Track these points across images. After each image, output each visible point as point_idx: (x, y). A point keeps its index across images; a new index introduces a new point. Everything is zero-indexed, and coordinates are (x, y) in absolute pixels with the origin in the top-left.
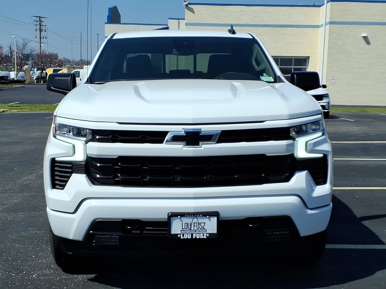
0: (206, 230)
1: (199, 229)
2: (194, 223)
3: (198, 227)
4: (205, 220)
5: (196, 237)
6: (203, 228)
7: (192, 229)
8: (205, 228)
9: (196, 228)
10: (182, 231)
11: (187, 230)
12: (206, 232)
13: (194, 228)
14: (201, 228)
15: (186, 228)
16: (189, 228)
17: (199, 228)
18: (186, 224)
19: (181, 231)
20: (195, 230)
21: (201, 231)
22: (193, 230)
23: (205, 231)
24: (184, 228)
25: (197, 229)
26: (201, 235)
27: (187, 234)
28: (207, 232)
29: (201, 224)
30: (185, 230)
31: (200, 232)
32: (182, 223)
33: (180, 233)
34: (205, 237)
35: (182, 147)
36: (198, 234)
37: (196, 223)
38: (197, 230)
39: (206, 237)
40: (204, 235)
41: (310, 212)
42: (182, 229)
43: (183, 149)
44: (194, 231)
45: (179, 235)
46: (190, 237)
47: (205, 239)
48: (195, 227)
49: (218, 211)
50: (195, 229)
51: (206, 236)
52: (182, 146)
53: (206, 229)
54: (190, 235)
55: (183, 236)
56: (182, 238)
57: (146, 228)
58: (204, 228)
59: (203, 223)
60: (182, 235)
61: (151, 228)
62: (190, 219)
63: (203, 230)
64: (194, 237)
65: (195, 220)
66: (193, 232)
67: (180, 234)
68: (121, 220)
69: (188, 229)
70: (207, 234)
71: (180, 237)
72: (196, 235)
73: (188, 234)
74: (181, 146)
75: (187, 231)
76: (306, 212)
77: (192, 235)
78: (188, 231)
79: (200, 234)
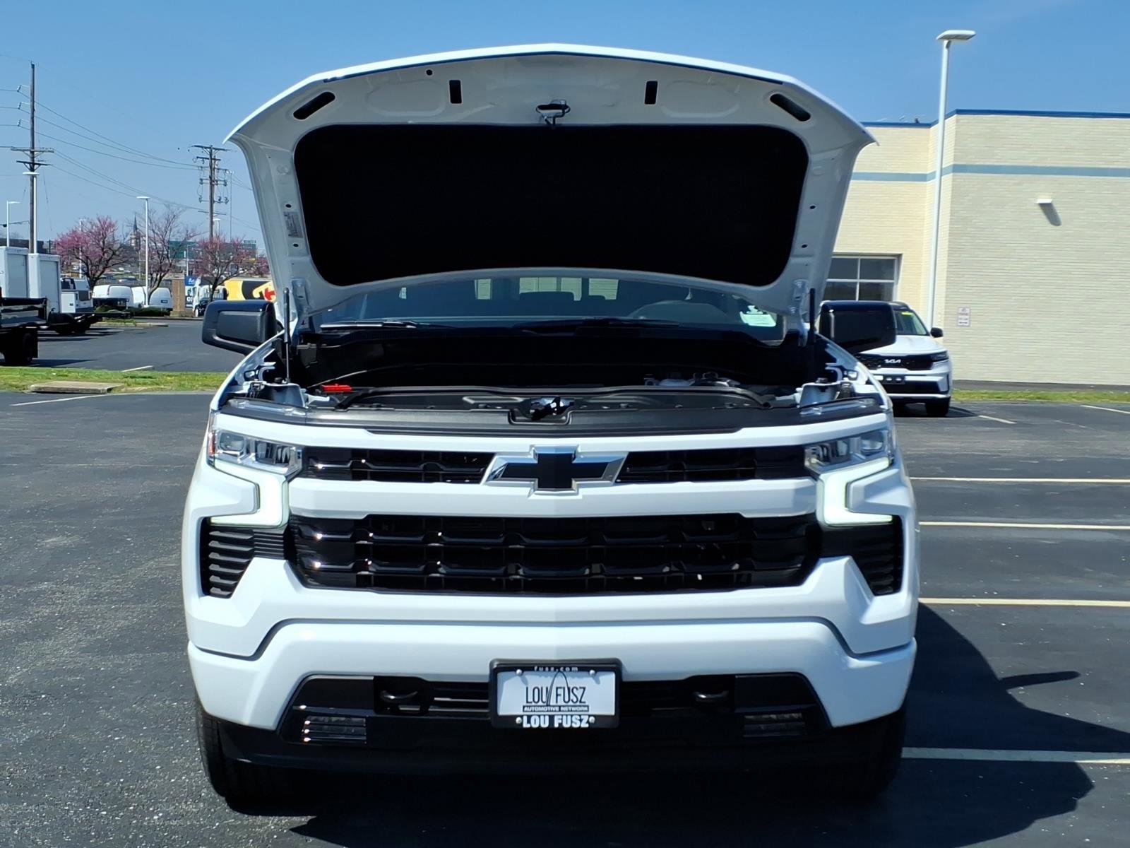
0: (588, 706)
1: (571, 703)
2: (557, 688)
3: (567, 700)
4: (586, 681)
6: (580, 702)
7: (553, 702)
8: (584, 702)
9: (561, 702)
10: (526, 709)
11: (538, 706)
12: (588, 711)
13: (557, 702)
14: (575, 700)
15: (536, 700)
16: (544, 700)
17: (568, 702)
18: (536, 690)
19: (524, 707)
20: (560, 707)
21: (573, 709)
22: (554, 706)
23: (586, 709)
24: (530, 699)
25: (564, 704)
26: (573, 720)
27: (539, 716)
28: (590, 713)
29: (575, 690)
30: (534, 706)
31: (571, 711)
32: (527, 689)
33: (521, 713)
34: (585, 725)
35: (527, 494)
36: (567, 715)
37: (560, 688)
38: (564, 706)
39: (587, 726)
40: (581, 720)
41: (855, 663)
42: (525, 704)
43: (530, 498)
44: (557, 709)
45: (518, 720)
46: (545, 725)
47: (584, 729)
48: (560, 698)
49: (617, 657)
50: (559, 704)
51: (588, 722)
52: (528, 489)
53: (587, 704)
54: (547, 718)
55: (529, 722)
56: (526, 725)
57: (436, 699)
58: (583, 700)
59: (581, 688)
60: (525, 718)
61: (448, 699)
62: (546, 676)
63: (580, 706)
64: (556, 725)
65: (560, 681)
66: (555, 711)
67: (522, 717)
68: (372, 678)
69: (540, 703)
70: (590, 716)
71: (522, 724)
72: (562, 719)
73: (542, 717)
74: (526, 491)
75: (540, 709)
76: (847, 662)
77: (552, 718)
78: (543, 709)
79: (572, 716)
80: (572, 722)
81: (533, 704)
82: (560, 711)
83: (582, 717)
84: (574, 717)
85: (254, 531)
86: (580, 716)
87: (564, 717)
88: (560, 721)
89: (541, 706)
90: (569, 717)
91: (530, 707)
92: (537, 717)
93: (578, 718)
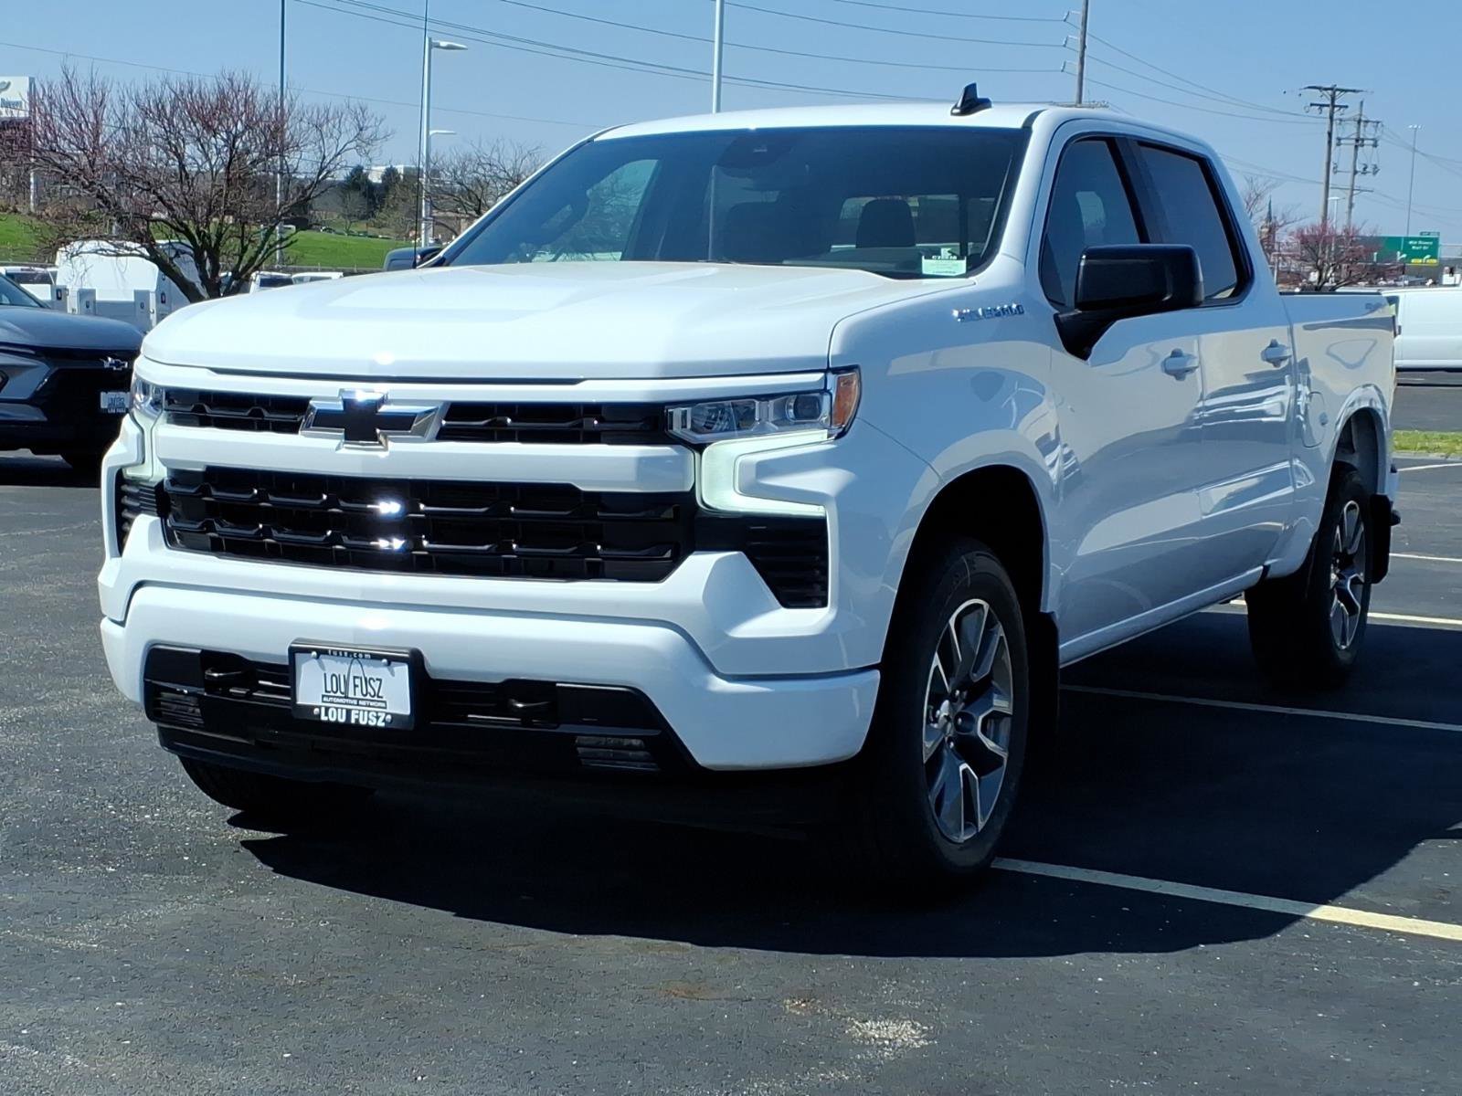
0: (385, 702)
1: (368, 697)
3: (365, 693)
4: (377, 671)
5: (357, 720)
7: (351, 694)
9: (359, 695)
10: (325, 699)
11: (337, 697)
12: (385, 708)
15: (335, 690)
16: (343, 690)
17: (366, 695)
18: (334, 678)
19: (323, 696)
20: (358, 700)
21: (372, 704)
22: (352, 699)
23: (383, 705)
24: (329, 689)
25: (362, 697)
26: (371, 717)
27: (337, 709)
28: (387, 711)
29: (372, 681)
30: (334, 697)
31: (369, 706)
32: (325, 675)
33: (321, 704)
34: (381, 724)
35: (335, 447)
36: (364, 711)
37: (357, 677)
38: (362, 700)
39: (383, 724)
40: (378, 718)
42: (324, 693)
43: (338, 452)
44: (355, 702)
45: (316, 710)
46: (342, 720)
47: (381, 728)
48: (358, 690)
49: (420, 648)
50: (357, 696)
51: (384, 721)
52: (337, 442)
53: (384, 699)
54: (344, 711)
55: (326, 714)
56: (323, 718)
57: (261, 682)
58: (380, 695)
59: (377, 679)
60: (323, 710)
61: (270, 684)
62: (342, 662)
63: (378, 701)
64: (353, 721)
65: (356, 669)
66: (353, 705)
67: (320, 707)
68: (199, 651)
69: (339, 694)
70: (387, 714)
71: (319, 715)
72: (359, 714)
73: (339, 710)
74: (335, 443)
75: (338, 700)
77: (349, 712)
78: (341, 700)
79: (369, 712)
80: (369, 719)
81: (332, 694)
82: (358, 705)
83: (379, 714)
84: (371, 714)
85: (142, 483)
86: (377, 712)
87: (361, 713)
88: (357, 717)
89: (341, 697)
90: (366, 713)
91: (329, 697)
92: (335, 710)
93: (375, 714)
